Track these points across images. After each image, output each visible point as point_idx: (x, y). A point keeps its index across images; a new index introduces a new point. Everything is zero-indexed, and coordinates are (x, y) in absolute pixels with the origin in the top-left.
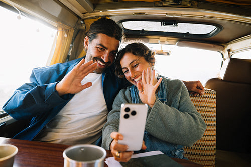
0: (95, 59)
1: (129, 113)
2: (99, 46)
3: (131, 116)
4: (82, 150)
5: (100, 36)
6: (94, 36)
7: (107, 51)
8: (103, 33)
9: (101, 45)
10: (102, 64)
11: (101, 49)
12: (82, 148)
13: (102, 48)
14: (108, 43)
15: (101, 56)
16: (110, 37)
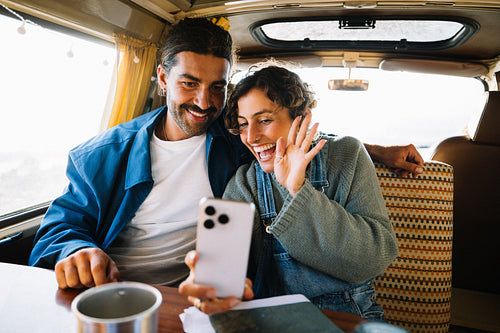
0: (184, 107)
1: (214, 218)
2: (184, 80)
3: (218, 225)
4: (122, 293)
5: (181, 57)
6: (172, 60)
7: (203, 87)
8: (187, 50)
9: (186, 75)
10: (198, 115)
11: (189, 84)
12: (122, 289)
13: (191, 82)
14: (201, 69)
15: (192, 99)
16: (202, 56)
